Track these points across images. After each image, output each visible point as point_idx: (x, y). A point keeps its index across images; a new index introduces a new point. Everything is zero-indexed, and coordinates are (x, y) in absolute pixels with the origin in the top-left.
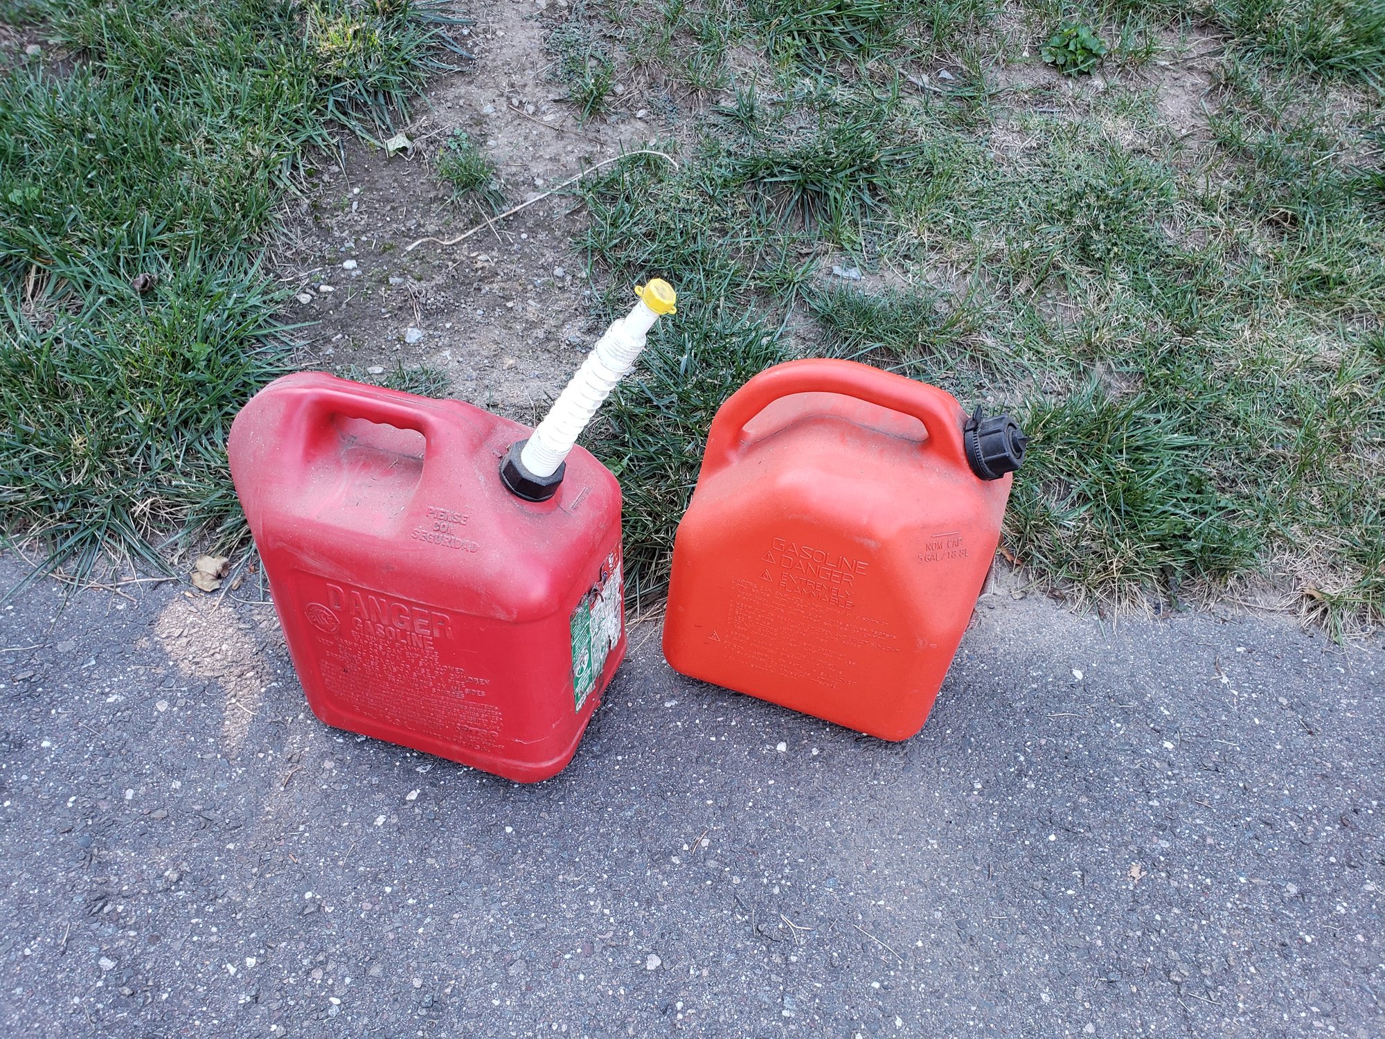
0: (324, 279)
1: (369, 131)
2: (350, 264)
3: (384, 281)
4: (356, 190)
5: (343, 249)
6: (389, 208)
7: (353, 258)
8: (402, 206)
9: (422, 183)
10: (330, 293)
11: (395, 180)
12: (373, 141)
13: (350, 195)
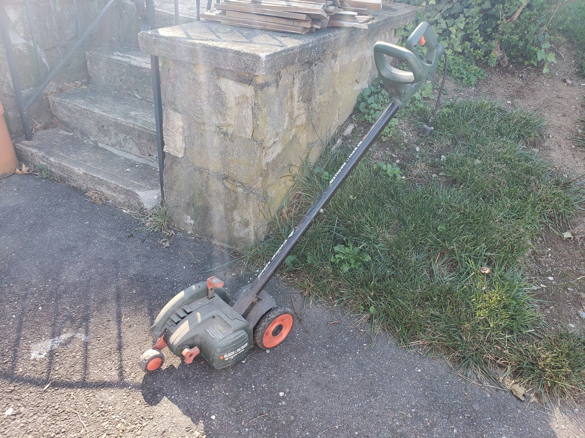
0: (542, 282)
1: (554, 228)
2: (551, 278)
3: (565, 288)
4: (549, 249)
5: (547, 271)
6: (564, 259)
7: (552, 276)
8: (569, 260)
9: (578, 253)
10: (544, 288)
11: (566, 249)
12: (555, 232)
13: (547, 251)
